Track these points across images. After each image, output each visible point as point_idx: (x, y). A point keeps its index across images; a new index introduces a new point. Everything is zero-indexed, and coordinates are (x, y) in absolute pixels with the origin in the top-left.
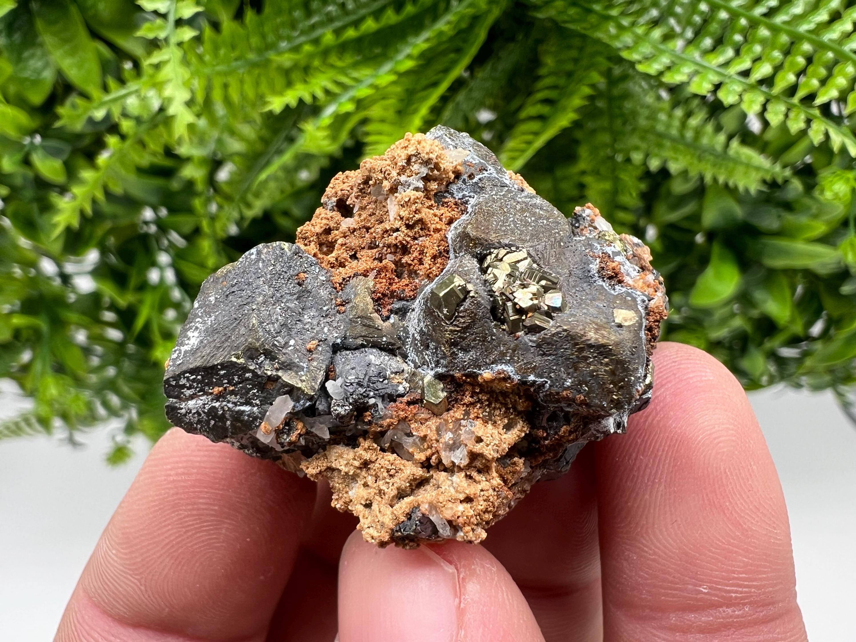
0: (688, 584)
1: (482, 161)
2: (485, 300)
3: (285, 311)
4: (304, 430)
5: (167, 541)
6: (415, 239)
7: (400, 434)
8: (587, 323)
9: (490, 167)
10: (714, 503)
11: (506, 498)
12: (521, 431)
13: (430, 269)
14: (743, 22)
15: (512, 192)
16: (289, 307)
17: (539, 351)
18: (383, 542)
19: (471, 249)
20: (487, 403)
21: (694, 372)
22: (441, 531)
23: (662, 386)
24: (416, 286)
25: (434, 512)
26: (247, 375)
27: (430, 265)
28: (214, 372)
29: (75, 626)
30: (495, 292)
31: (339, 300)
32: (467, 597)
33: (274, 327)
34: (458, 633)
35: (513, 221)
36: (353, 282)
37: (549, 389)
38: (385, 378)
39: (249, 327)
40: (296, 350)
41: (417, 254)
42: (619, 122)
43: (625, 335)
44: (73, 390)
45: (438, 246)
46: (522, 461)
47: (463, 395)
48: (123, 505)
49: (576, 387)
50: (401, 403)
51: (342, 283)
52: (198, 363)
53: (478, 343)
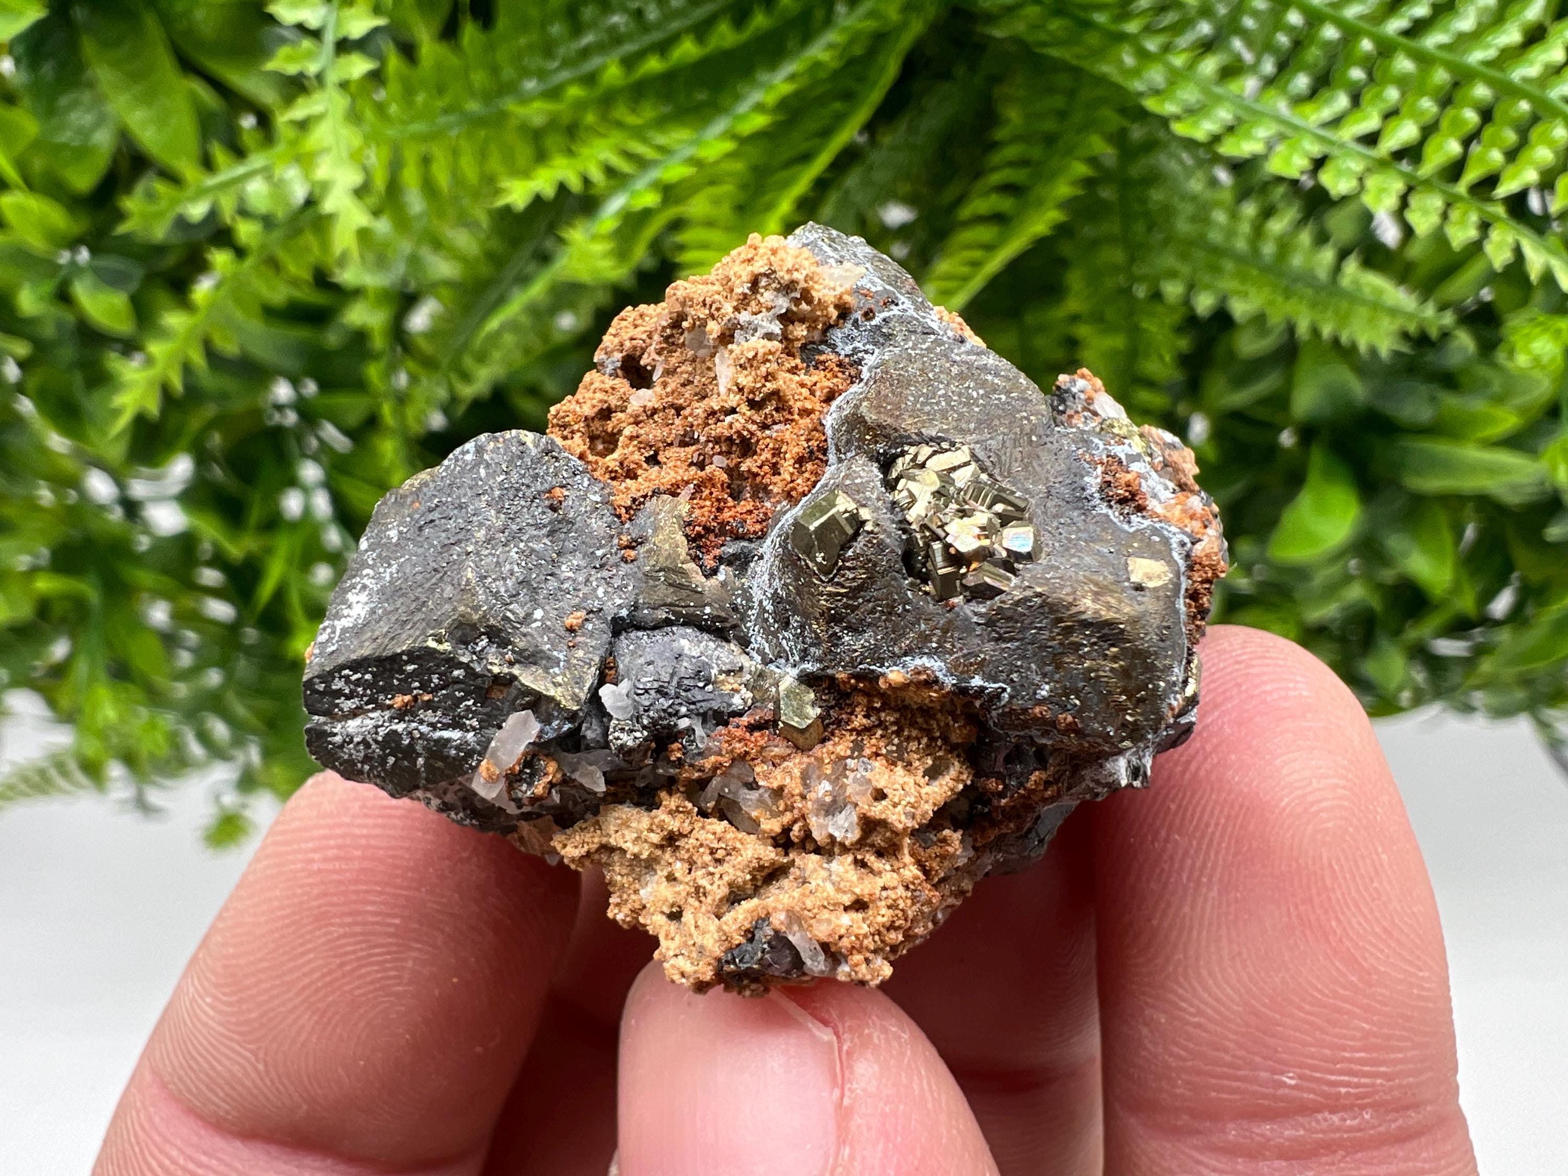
0: (1260, 1069)
1: (888, 287)
2: (892, 537)
3: (527, 557)
4: (559, 776)
5: (307, 981)
6: (764, 427)
7: (735, 784)
8: (1078, 581)
9: (902, 299)
10: (1309, 921)
11: (929, 902)
12: (957, 780)
13: (792, 481)
14: (1366, 45)
15: (943, 343)
16: (533, 551)
17: (990, 633)
18: (702, 982)
19: (868, 445)
20: (895, 728)
21: (1274, 681)
22: (808, 962)
23: (1217, 705)
24: (765, 514)
25: (796, 928)
26: (456, 673)
27: (792, 474)
28: (396, 667)
29: (136, 1136)
30: (910, 524)
31: (625, 539)
32: (855, 1086)
33: (505, 585)
34: (837, 1154)
35: (944, 395)
36: (650, 505)
37: (1009, 702)
38: (708, 681)
39: (459, 585)
40: (546, 629)
41: (769, 456)
42: (1139, 227)
43: (1149, 604)
44: (144, 712)
45: (808, 440)
46: (957, 836)
47: (852, 713)
48: (226, 915)
49: (1058, 700)
50: (738, 727)
51: (630, 507)
52: (366, 650)
53: (880, 618)
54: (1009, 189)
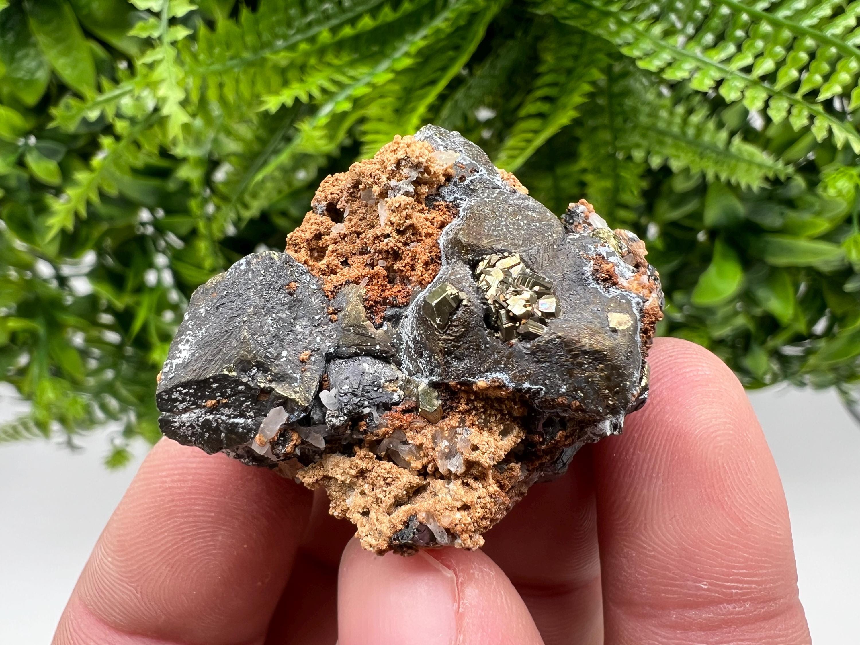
0: (688, 580)
1: (473, 162)
2: (478, 309)
3: (277, 322)
4: (299, 441)
6: (406, 244)
7: (396, 442)
8: (581, 329)
9: (481, 168)
10: (713, 497)
11: (504, 503)
12: (517, 437)
13: (422, 276)
14: (745, 17)
15: (503, 194)
17: (533, 358)
18: (381, 549)
19: (463, 256)
20: (482, 410)
21: (690, 366)
22: (439, 539)
23: (659, 380)
24: (408, 293)
25: (431, 520)
26: (240, 388)
27: (422, 272)
28: (207, 385)
30: (488, 300)
31: (331, 309)
32: (466, 601)
33: (265, 338)
34: (456, 639)
35: (506, 225)
36: (345, 289)
37: (545, 396)
38: (379, 387)
39: (240, 339)
40: (289, 362)
41: (409, 261)
43: (620, 339)
44: (71, 394)
45: (430, 252)
46: (518, 466)
47: (458, 403)
49: (571, 394)
50: (396, 411)
51: (334, 291)
52: (190, 376)
53: (472, 352)
54: (547, 99)
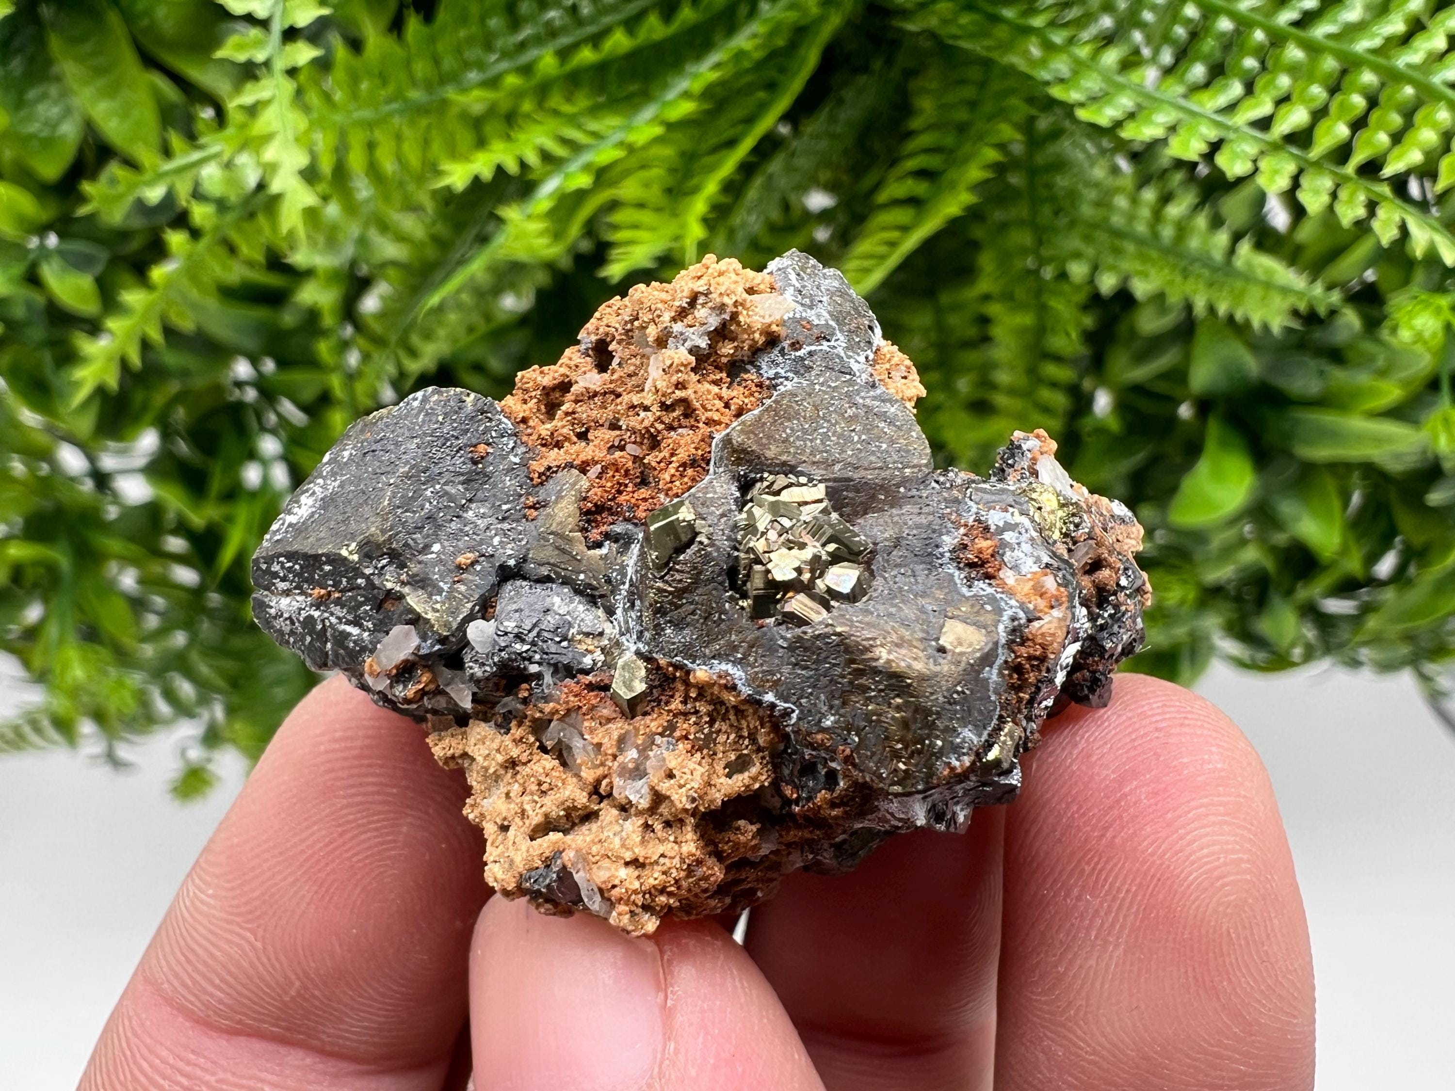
3: (440, 497)
6: (671, 428)
9: (839, 336)
14: (1259, 35)
25: (579, 867)
26: (360, 581)
31: (532, 500)
37: (798, 723)
38: (565, 638)
42: (1046, 210)
44: (113, 672)
47: (672, 696)
49: (840, 732)
50: (580, 683)
51: (544, 474)
54: (922, 174)
